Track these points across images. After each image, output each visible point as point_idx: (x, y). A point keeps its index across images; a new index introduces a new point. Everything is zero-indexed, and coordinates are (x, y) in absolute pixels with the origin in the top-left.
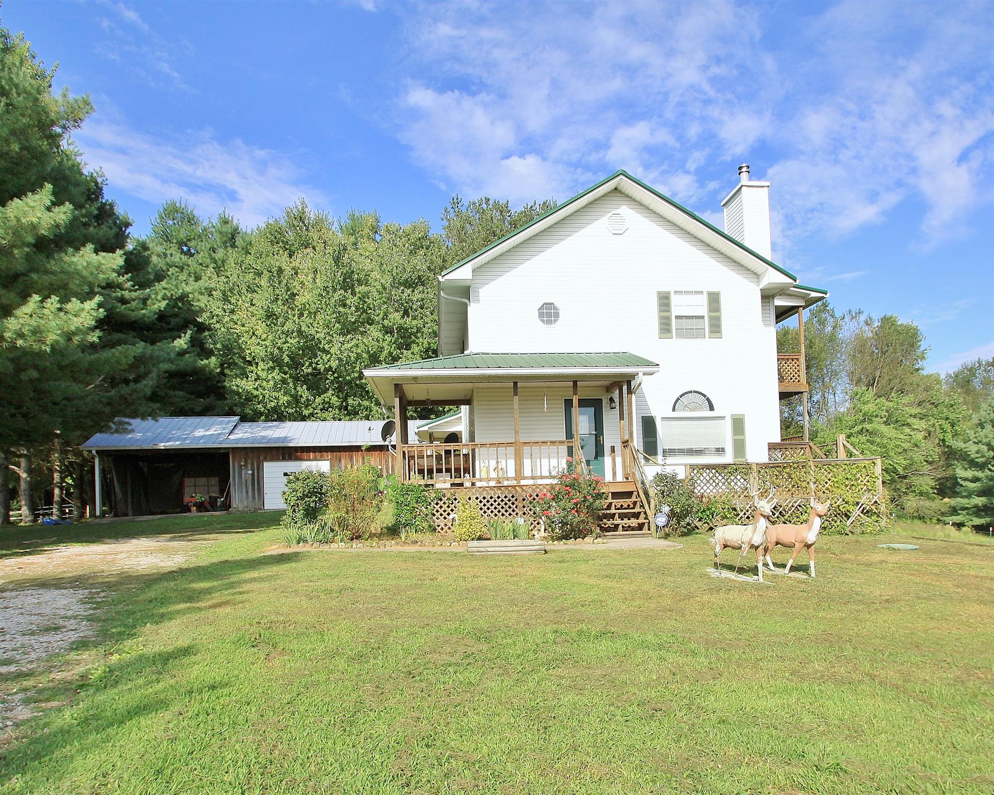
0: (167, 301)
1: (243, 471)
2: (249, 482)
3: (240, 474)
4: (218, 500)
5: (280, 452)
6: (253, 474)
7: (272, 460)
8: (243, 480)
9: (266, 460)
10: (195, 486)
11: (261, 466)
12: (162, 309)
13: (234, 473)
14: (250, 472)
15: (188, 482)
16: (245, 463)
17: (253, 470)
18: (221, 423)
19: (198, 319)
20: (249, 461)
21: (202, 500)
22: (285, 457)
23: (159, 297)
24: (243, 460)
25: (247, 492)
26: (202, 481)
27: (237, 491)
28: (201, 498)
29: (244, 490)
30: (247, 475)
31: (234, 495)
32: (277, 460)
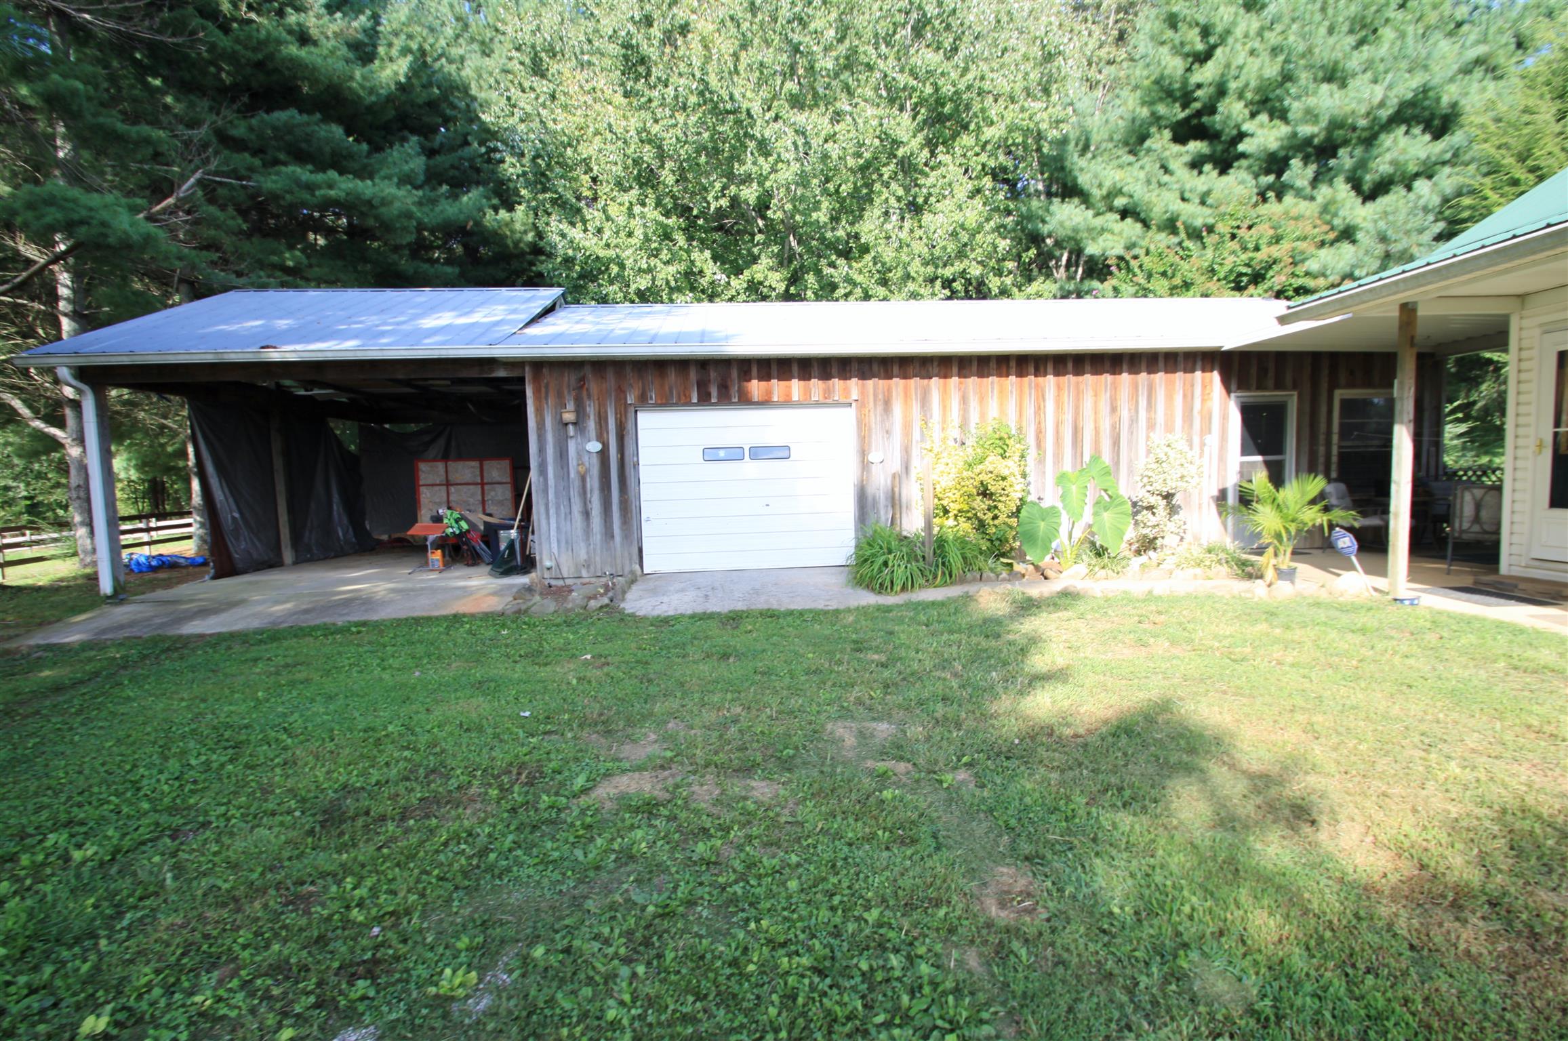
0: (410, 58)
1: (572, 446)
2: (593, 482)
3: (562, 454)
4: (502, 533)
5: (693, 375)
6: (604, 454)
7: (665, 403)
8: (573, 475)
9: (643, 402)
10: (448, 484)
11: (630, 425)
12: (403, 80)
13: (542, 450)
14: (594, 446)
15: (429, 473)
16: (578, 417)
17: (601, 438)
18: (508, 301)
19: (483, 117)
20: (591, 410)
21: (460, 528)
22: (709, 395)
23: (394, 52)
24: (571, 406)
25: (587, 514)
26: (465, 470)
27: (552, 511)
28: (457, 521)
29: (577, 508)
30: (586, 458)
31: (544, 522)
32: (683, 402)
